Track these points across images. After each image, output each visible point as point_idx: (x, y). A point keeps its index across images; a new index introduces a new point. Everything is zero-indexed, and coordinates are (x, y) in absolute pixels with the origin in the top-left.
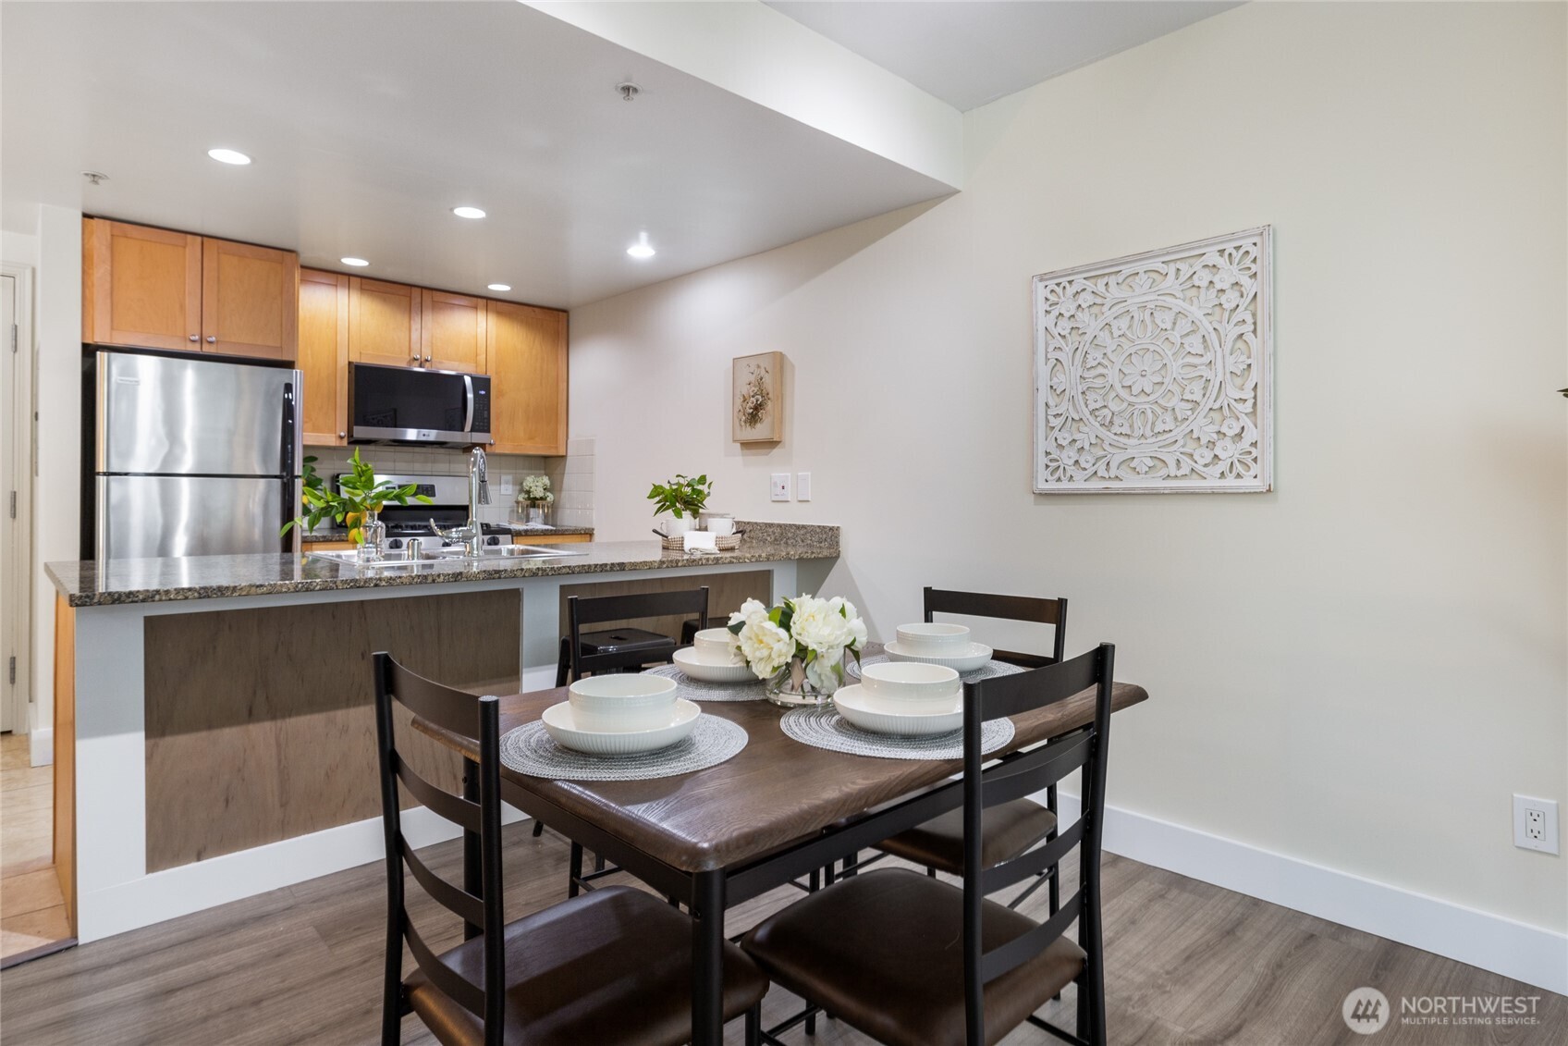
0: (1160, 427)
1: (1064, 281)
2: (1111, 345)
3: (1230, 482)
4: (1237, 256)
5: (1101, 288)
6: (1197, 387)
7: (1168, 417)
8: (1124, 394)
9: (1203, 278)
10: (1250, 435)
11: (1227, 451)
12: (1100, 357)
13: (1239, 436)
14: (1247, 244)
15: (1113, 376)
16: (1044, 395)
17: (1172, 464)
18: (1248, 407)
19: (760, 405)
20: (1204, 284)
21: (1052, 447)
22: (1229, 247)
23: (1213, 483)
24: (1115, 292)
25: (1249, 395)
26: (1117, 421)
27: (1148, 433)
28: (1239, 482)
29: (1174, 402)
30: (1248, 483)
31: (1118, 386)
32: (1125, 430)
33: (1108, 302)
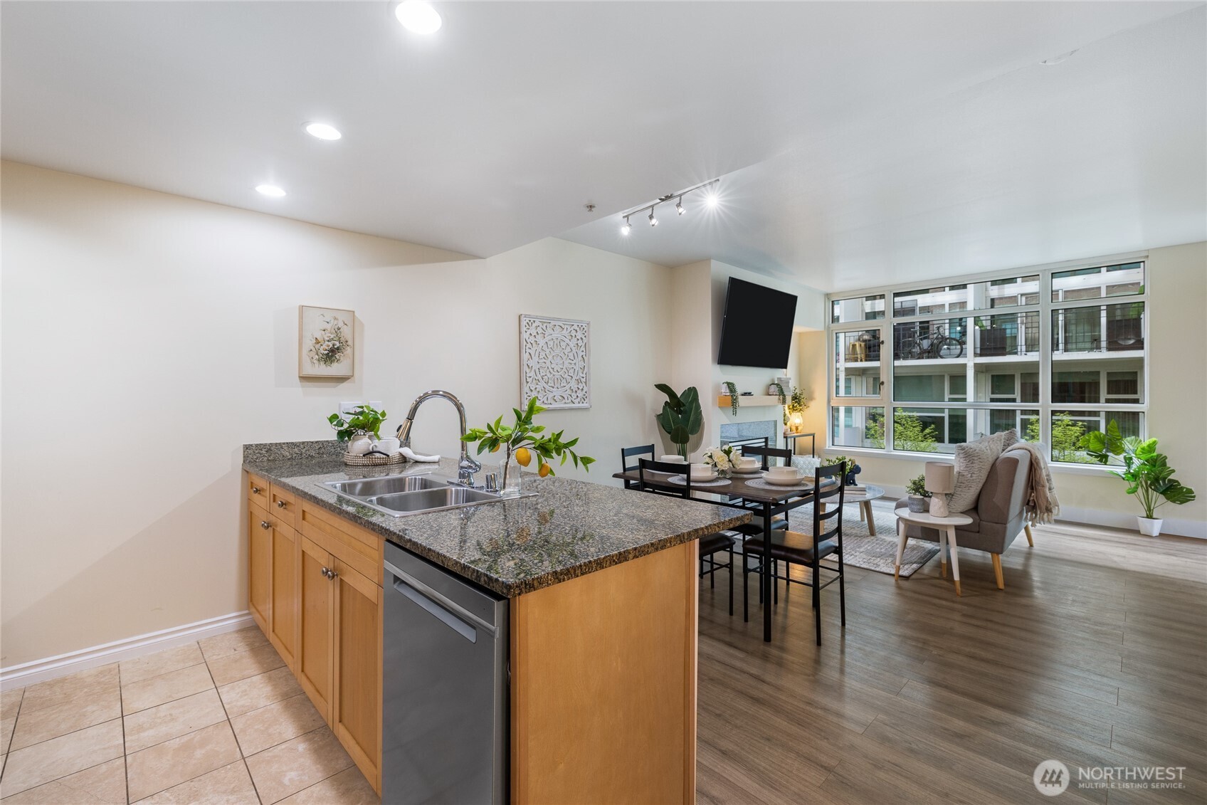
0: (562, 385)
1: (532, 320)
2: (547, 352)
3: (581, 405)
4: (582, 328)
5: (544, 328)
6: (572, 371)
7: (564, 381)
8: (551, 371)
9: (573, 333)
10: (585, 389)
11: (580, 394)
12: (544, 356)
13: (582, 389)
14: (584, 325)
15: (548, 364)
16: (525, 368)
17: (566, 398)
18: (584, 380)
19: (338, 349)
20: (574, 335)
21: (528, 391)
22: (580, 325)
23: (577, 405)
24: (549, 331)
25: (584, 376)
26: (550, 381)
27: (559, 387)
28: (583, 405)
29: (566, 376)
30: (585, 405)
31: (550, 368)
32: (552, 385)
33: (547, 334)
